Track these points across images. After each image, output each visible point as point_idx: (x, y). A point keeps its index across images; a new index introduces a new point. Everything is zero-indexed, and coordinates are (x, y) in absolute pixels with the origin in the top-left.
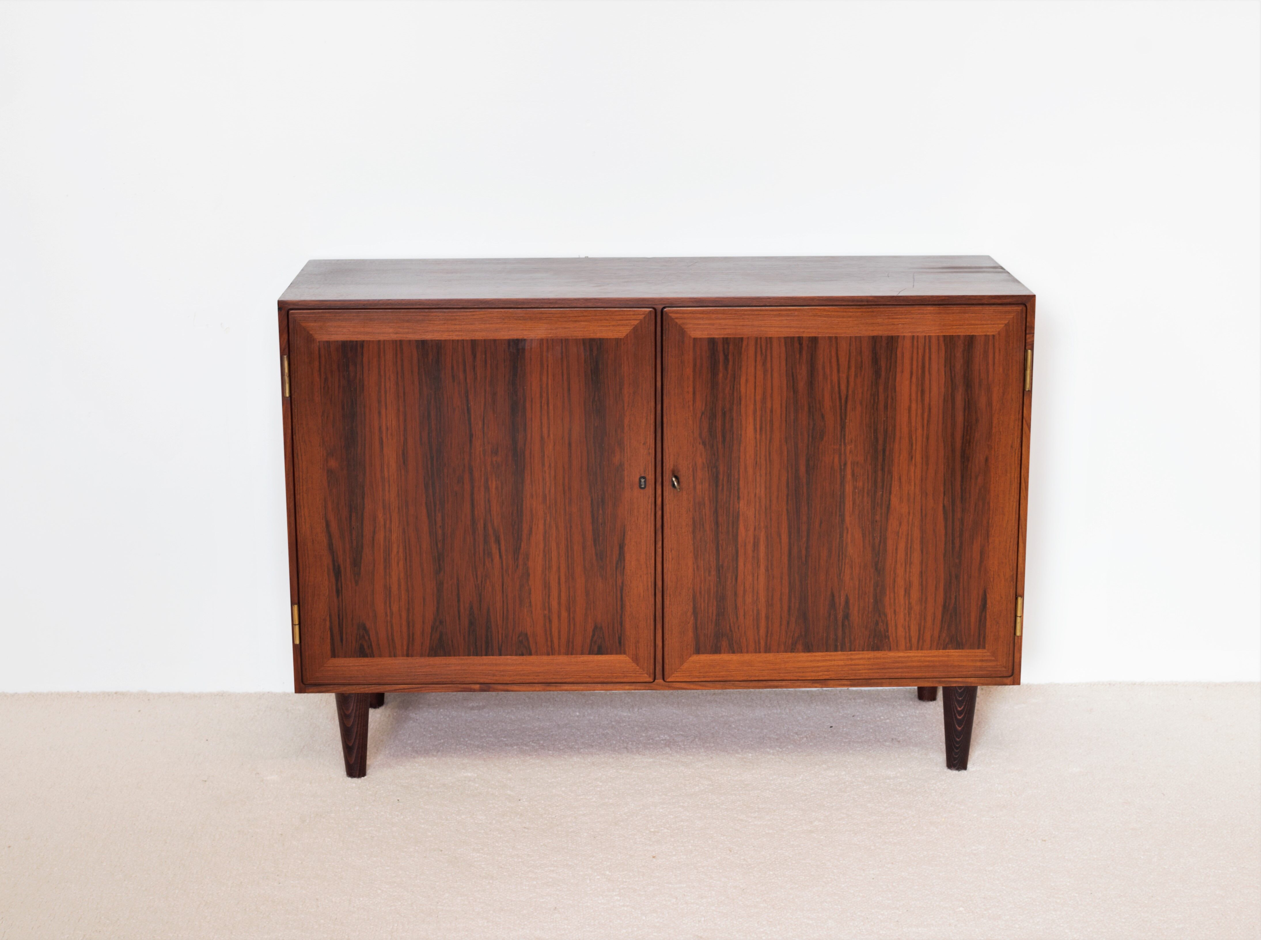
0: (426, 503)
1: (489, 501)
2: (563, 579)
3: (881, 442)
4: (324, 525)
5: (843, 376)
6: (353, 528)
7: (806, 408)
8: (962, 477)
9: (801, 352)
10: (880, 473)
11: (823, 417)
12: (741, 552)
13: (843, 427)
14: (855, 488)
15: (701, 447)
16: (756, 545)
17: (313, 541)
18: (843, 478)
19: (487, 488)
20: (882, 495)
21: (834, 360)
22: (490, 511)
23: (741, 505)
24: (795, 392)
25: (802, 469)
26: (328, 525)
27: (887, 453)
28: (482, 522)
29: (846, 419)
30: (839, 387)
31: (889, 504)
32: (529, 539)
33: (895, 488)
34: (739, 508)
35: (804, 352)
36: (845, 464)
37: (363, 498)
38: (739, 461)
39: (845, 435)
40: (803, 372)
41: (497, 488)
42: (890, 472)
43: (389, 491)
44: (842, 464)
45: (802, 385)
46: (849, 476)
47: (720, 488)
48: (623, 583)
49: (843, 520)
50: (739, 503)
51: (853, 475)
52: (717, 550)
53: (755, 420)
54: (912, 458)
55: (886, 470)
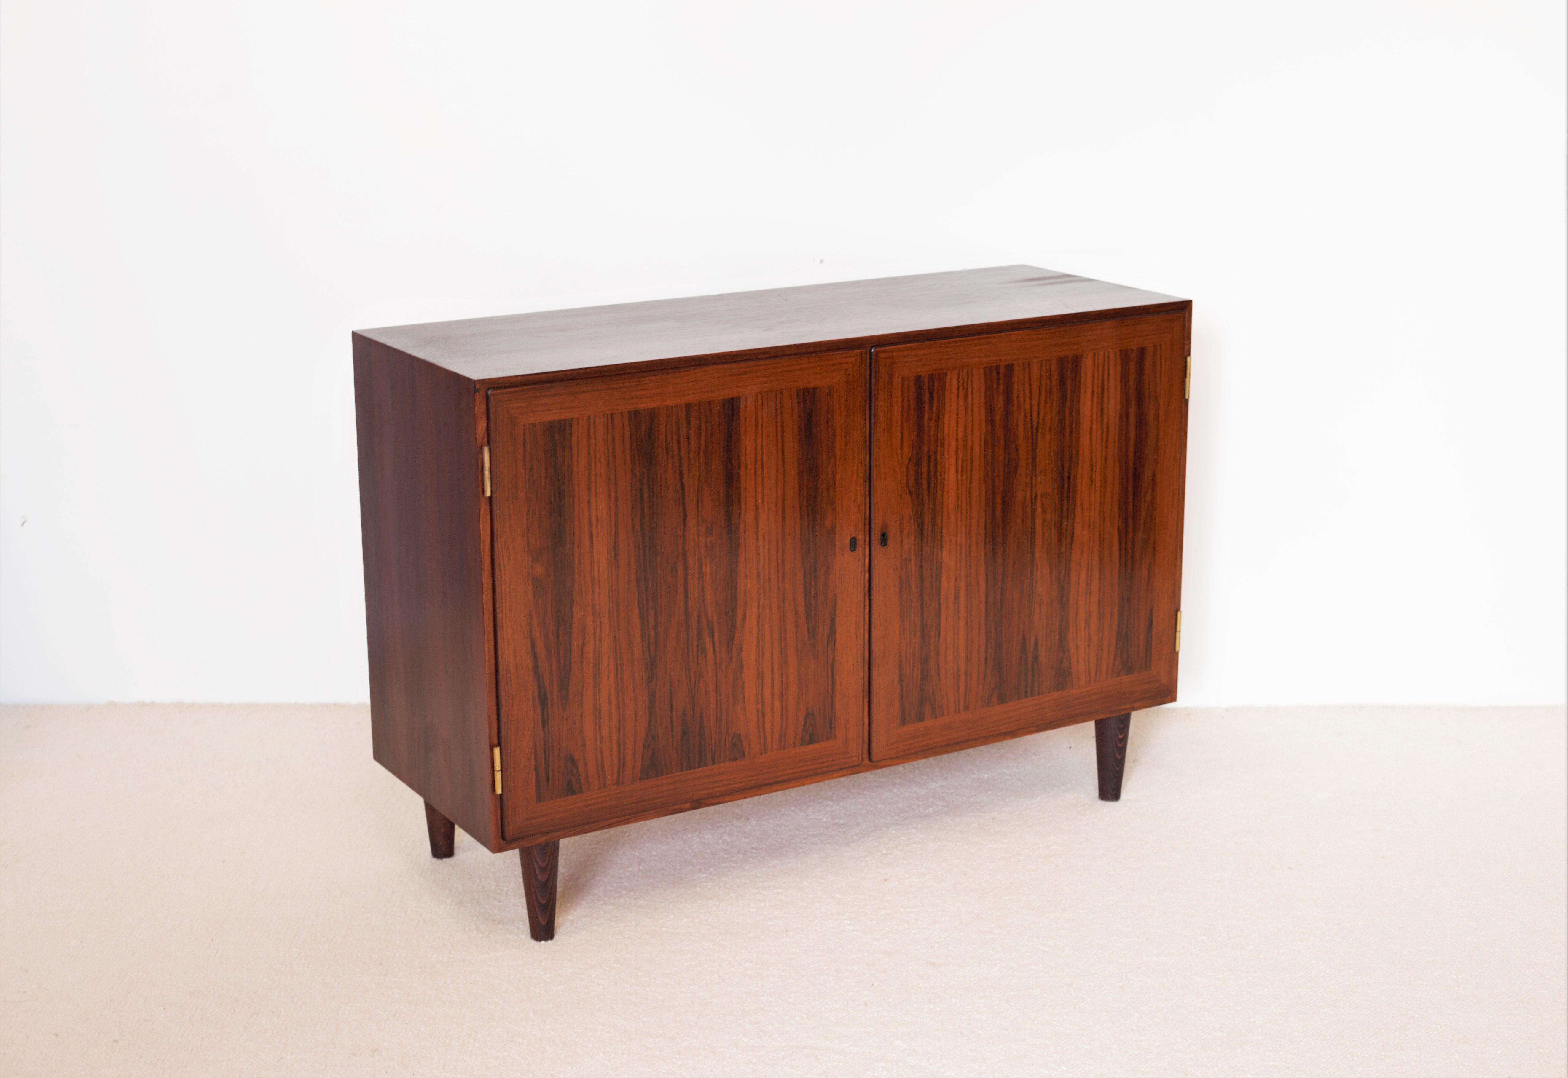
0: (638, 602)
1: (703, 589)
2: (776, 666)
3: (1066, 469)
4: (529, 645)
5: (1035, 403)
6: (561, 643)
7: (1002, 442)
8: (1134, 495)
9: (998, 381)
10: (1065, 502)
11: (1017, 449)
12: (943, 604)
13: (1034, 458)
14: (1044, 521)
15: (908, 496)
16: (957, 597)
17: (517, 666)
18: (1034, 512)
19: (701, 574)
20: (1067, 525)
21: (1027, 386)
22: (704, 600)
23: (943, 555)
24: (993, 426)
25: (999, 507)
26: (533, 644)
27: (1072, 480)
28: (695, 614)
29: (1037, 449)
30: (1031, 415)
31: (1073, 534)
32: (743, 626)
33: (1078, 517)
34: (942, 558)
35: (1001, 382)
36: (1036, 497)
37: (571, 607)
38: (942, 508)
39: (1036, 466)
40: (1000, 402)
41: (711, 573)
42: (1074, 500)
43: (599, 593)
44: (1033, 497)
45: (998, 417)
46: (1039, 510)
47: (925, 540)
48: (833, 660)
49: (1033, 557)
50: (941, 553)
51: (1043, 507)
52: (922, 607)
53: (957, 460)
54: (1092, 482)
55: (1071, 497)
